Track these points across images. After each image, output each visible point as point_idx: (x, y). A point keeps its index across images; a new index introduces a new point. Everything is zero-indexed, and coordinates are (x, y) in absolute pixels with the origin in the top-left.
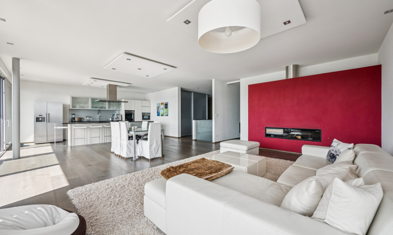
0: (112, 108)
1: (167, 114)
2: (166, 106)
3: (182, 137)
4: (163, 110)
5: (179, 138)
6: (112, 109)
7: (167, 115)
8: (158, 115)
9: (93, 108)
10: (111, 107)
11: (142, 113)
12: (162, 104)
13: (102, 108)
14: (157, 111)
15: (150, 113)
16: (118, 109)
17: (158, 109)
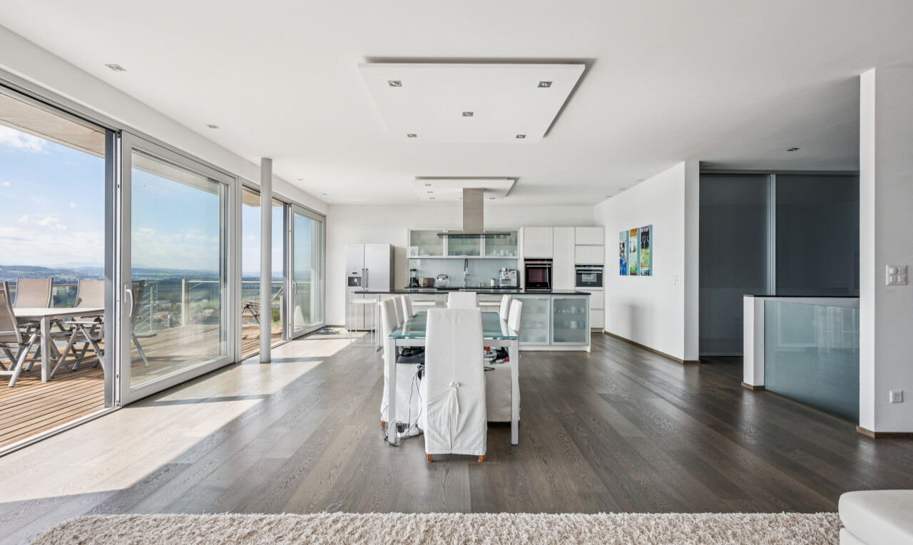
0: (495, 252)
1: (647, 269)
2: (645, 237)
3: (703, 360)
4: (636, 253)
5: (687, 364)
6: (494, 255)
7: (648, 273)
8: (623, 272)
9: (453, 255)
10: (492, 252)
11: (576, 266)
12: (634, 231)
13: (472, 255)
14: (619, 258)
15: (602, 266)
16: (511, 254)
17: (623, 252)
